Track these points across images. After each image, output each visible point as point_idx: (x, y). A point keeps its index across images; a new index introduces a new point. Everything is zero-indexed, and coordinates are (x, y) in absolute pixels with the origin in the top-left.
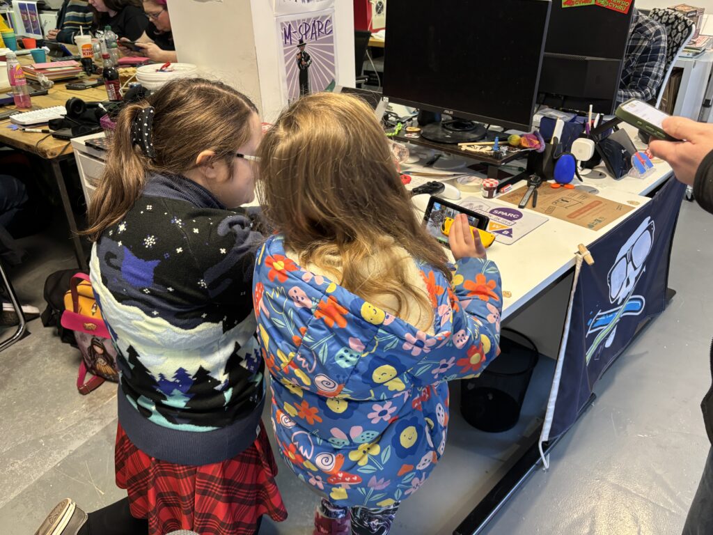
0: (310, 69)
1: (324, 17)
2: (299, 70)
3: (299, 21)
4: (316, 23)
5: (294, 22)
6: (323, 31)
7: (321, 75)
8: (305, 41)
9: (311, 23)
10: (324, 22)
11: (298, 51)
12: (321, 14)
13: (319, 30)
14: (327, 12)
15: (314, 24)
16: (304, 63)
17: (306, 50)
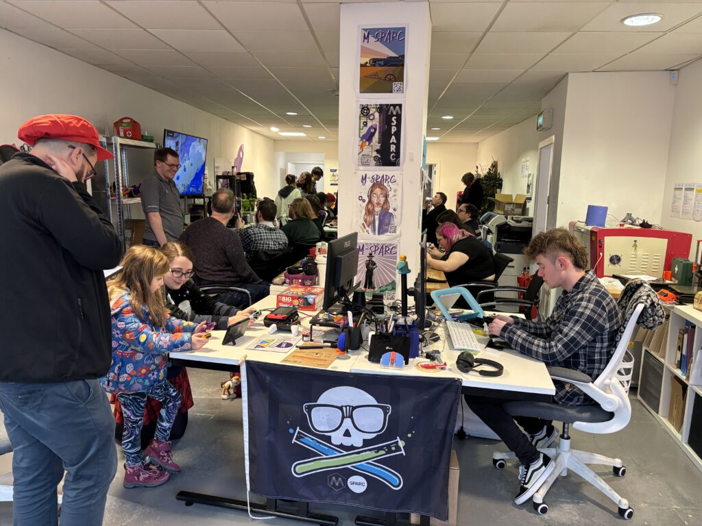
0: (375, 270)
1: (391, 245)
2: (366, 269)
3: (371, 244)
4: (384, 247)
5: (367, 244)
6: (389, 252)
7: (383, 276)
8: (373, 255)
9: (379, 246)
10: (390, 248)
11: (368, 259)
12: (388, 243)
13: (386, 251)
14: (394, 242)
15: (382, 247)
16: (370, 266)
17: (374, 259)
